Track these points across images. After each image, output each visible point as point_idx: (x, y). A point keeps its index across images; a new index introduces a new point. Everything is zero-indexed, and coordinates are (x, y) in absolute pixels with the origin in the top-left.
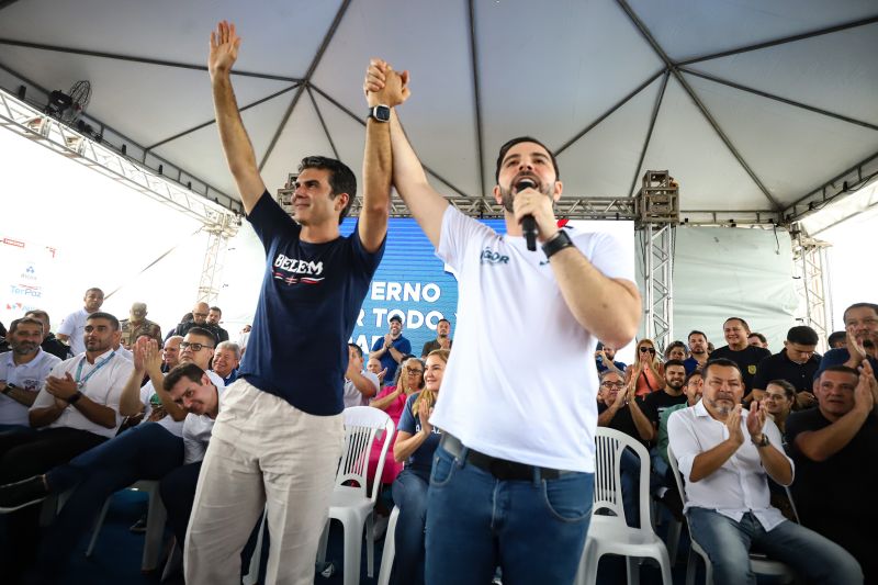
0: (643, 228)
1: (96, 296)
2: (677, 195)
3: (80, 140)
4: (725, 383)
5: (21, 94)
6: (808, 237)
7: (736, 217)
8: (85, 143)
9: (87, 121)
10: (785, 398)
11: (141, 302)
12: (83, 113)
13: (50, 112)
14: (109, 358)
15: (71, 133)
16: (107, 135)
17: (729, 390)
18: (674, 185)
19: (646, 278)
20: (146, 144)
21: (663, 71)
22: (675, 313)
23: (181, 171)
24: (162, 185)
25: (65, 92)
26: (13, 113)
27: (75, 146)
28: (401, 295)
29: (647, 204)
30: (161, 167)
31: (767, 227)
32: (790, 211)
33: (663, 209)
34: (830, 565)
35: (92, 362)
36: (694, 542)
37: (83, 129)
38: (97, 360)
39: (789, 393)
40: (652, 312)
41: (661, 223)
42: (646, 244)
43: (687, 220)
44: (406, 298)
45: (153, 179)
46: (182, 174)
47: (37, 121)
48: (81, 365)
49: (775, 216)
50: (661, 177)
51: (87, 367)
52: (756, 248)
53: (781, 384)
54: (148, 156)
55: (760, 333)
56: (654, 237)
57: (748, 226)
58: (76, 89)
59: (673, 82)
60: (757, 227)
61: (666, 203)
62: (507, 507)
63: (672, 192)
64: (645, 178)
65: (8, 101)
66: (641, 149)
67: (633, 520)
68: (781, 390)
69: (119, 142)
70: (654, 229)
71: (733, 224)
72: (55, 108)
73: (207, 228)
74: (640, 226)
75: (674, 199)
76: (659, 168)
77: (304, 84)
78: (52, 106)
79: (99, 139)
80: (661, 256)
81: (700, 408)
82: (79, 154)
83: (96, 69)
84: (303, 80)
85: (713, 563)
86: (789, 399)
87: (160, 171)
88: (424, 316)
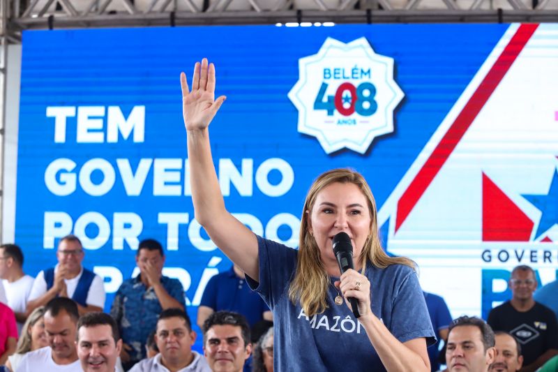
88: (265, 225)
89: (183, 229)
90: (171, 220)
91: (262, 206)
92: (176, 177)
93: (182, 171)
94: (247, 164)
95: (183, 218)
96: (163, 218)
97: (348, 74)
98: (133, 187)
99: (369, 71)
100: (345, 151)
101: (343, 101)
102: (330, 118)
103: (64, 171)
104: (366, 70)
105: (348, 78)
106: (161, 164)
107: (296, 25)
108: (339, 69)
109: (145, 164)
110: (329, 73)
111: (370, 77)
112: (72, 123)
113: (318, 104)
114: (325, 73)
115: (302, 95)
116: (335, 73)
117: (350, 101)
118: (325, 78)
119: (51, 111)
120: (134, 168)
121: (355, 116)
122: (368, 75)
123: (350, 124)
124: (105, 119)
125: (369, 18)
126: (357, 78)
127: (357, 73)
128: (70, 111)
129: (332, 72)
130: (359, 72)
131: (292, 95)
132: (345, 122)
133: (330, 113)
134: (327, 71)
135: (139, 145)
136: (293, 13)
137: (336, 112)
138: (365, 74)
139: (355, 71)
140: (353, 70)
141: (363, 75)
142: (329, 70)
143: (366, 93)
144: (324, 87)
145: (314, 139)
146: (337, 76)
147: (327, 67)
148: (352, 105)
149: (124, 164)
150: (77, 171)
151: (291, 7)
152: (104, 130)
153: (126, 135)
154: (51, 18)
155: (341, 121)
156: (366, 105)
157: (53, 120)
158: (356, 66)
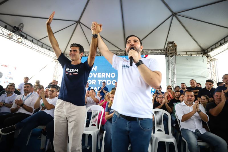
0: (168, 57)
1: (27, 79)
2: (176, 48)
3: (21, 39)
4: (190, 96)
5: (6, 27)
6: (211, 57)
7: (192, 53)
8: (22, 39)
9: (23, 34)
10: (206, 100)
11: (38, 80)
12: (22, 32)
13: (13, 32)
14: (30, 95)
15: (19, 37)
16: (28, 37)
17: (191, 98)
18: (176, 45)
19: (169, 70)
20: (38, 39)
21: (172, 15)
22: (177, 78)
23: (47, 46)
24: (43, 50)
25: (17, 26)
26: (4, 32)
27: (20, 40)
29: (169, 50)
30: (42, 45)
31: (200, 55)
32: (206, 51)
33: (173, 51)
34: (219, 143)
35: (26, 96)
36: (183, 138)
37: (22, 36)
38: (27, 95)
39: (207, 98)
40: (171, 78)
41: (172, 55)
42: (168, 61)
43: (179, 54)
44: (106, 77)
45: (40, 48)
46: (48, 47)
47: (10, 34)
48: (23, 97)
49: (202, 52)
50: (172, 43)
51: (25, 97)
52: (198, 61)
53: (205, 96)
54: (39, 42)
55: (200, 83)
56: (171, 59)
57: (195, 55)
58: (20, 25)
59: (174, 18)
60: (198, 55)
61: (174, 50)
62: (130, 127)
63: (175, 47)
64: (168, 44)
65: (2, 29)
66: (167, 36)
67: (167, 132)
68: (205, 98)
69: (31, 39)
70: (171, 57)
71: (191, 55)
72: (14, 31)
73: (55, 60)
74: (167, 56)
75: (176, 49)
76: (171, 41)
77: (78, 22)
78: (14, 30)
79: (26, 38)
80: (173, 64)
81: (183, 103)
82: (21, 42)
83: (25, 20)
84: (78, 21)
85: (188, 143)
86: (207, 100)
87: (42, 46)
88: (112, 81)
89: (101, 82)
90: (100, 81)
91: (111, 79)
92: (100, 75)
93: (101, 74)
94: (109, 73)
95: (101, 80)
96: (99, 80)
98: (95, 76)
106: (98, 73)
109: (97, 73)
120: (95, 74)
149: (94, 74)
153: (94, 70)
154: (85, 55)
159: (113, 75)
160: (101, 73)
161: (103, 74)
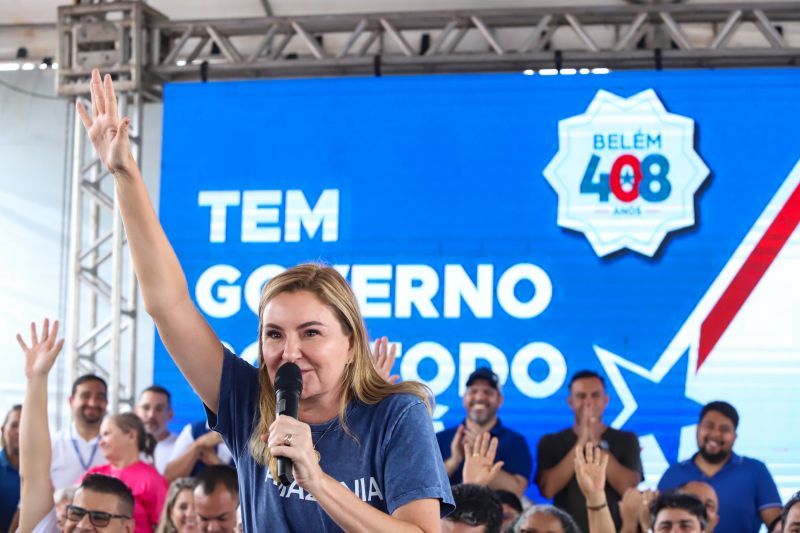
28: (438, 300)
88: (510, 359)
91: (507, 333)
92: (383, 291)
93: (392, 283)
94: (485, 271)
97: (629, 141)
99: (659, 138)
100: (625, 252)
101: (622, 181)
102: (604, 206)
103: (223, 283)
104: (654, 136)
105: (629, 148)
106: (362, 272)
107: (554, 72)
108: (616, 135)
110: (602, 141)
111: (660, 146)
112: (234, 215)
113: (586, 186)
114: (596, 141)
115: (563, 172)
116: (610, 141)
117: (633, 181)
118: (595, 147)
119: (205, 198)
121: (640, 202)
122: (657, 143)
123: (631, 214)
124: (282, 208)
125: (658, 63)
126: (642, 148)
127: (642, 141)
128: (231, 197)
129: (606, 141)
130: (645, 138)
131: (549, 173)
132: (625, 211)
133: (604, 198)
134: (599, 139)
135: (330, 244)
136: (550, 56)
137: (612, 197)
138: (654, 142)
139: (639, 138)
140: (636, 136)
141: (651, 143)
142: (602, 137)
143: (655, 169)
144: (595, 161)
145: (580, 236)
146: (613, 145)
147: (598, 132)
148: (635, 186)
150: (241, 282)
151: (547, 47)
152: (281, 224)
153: (311, 233)
154: (204, 66)
155: (619, 209)
156: (655, 187)
157: (208, 210)
158: (639, 130)
159: (525, 291)
160: (384, 271)
161: (406, 272)
